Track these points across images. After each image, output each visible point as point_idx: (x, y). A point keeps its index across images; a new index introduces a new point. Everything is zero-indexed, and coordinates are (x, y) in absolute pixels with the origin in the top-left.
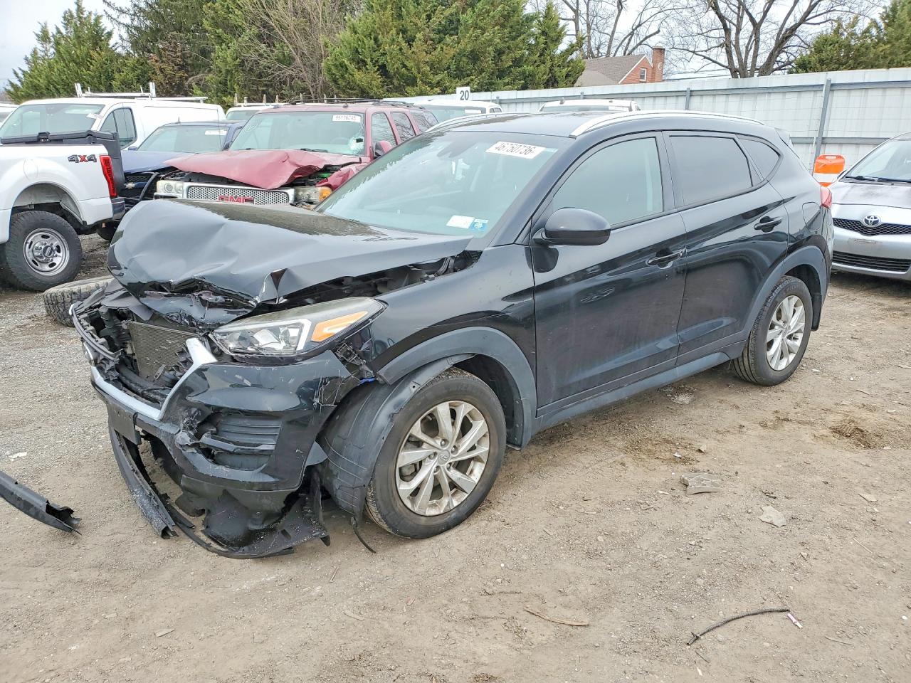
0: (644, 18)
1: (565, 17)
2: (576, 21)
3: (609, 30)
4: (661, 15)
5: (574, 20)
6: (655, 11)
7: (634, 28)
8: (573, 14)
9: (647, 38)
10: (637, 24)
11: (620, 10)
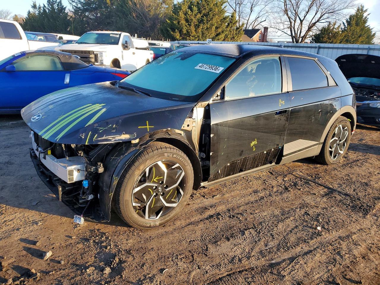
0: (260, 15)
3: (247, 19)
4: (267, 14)
6: (265, 12)
9: (261, 22)
10: (257, 17)
11: (251, 11)
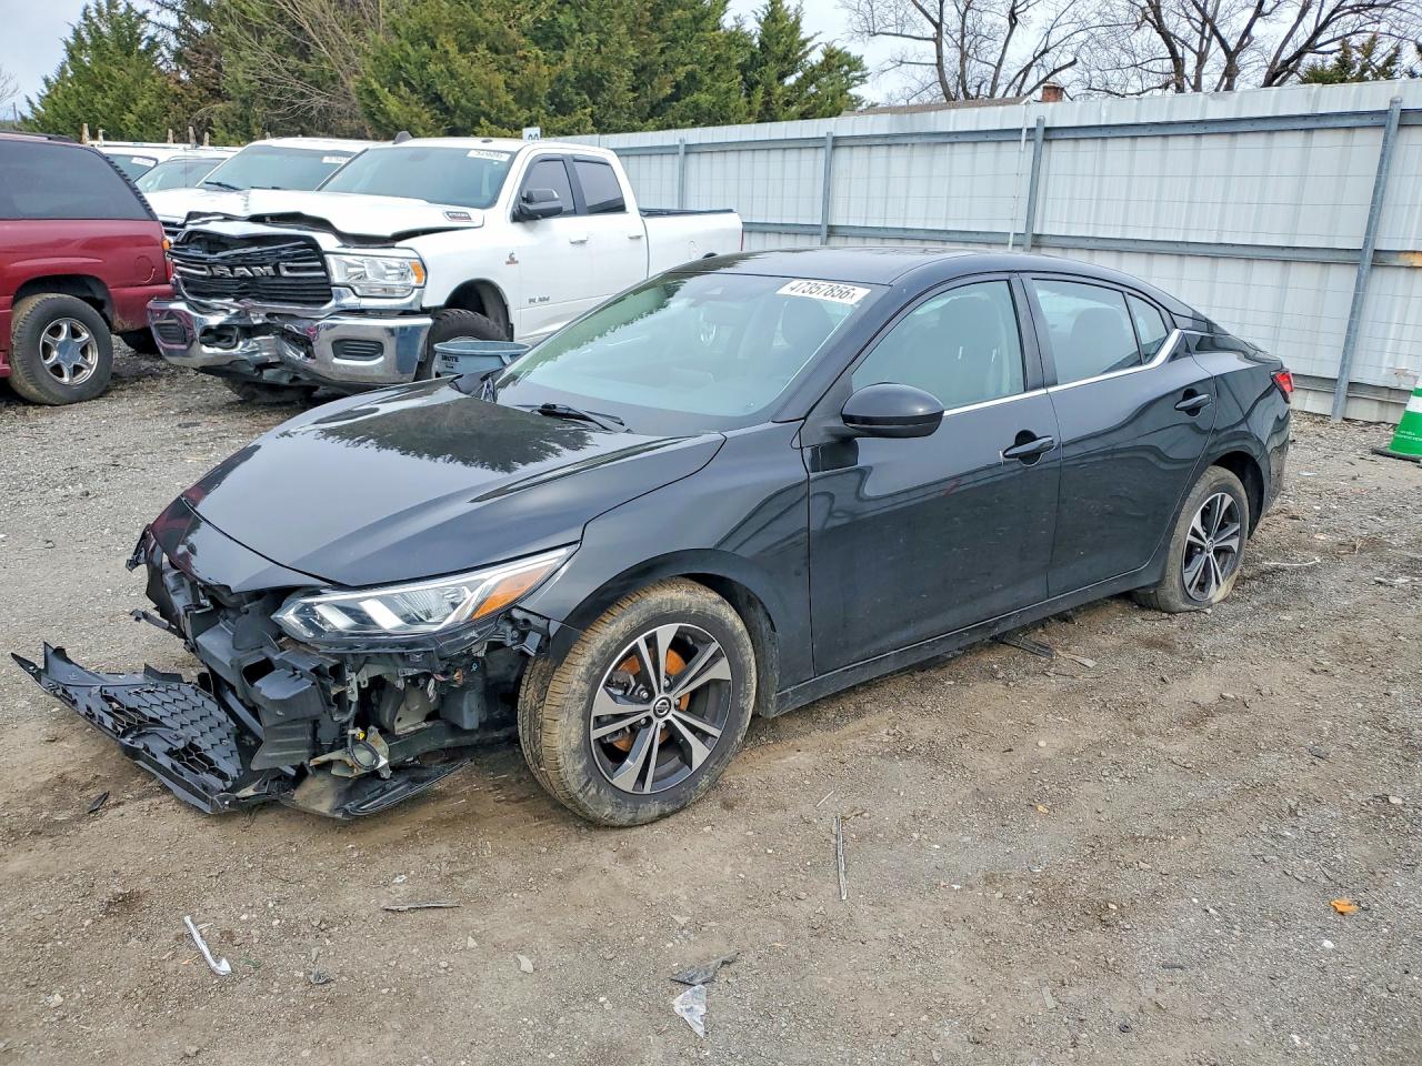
0: (1053, 39)
1: (920, 35)
2: (938, 41)
3: (994, 59)
4: (1082, 36)
5: (934, 40)
6: (1071, 28)
7: (1036, 55)
8: (934, 30)
9: (1055, 71)
10: (1042, 48)
11: (1012, 26)
